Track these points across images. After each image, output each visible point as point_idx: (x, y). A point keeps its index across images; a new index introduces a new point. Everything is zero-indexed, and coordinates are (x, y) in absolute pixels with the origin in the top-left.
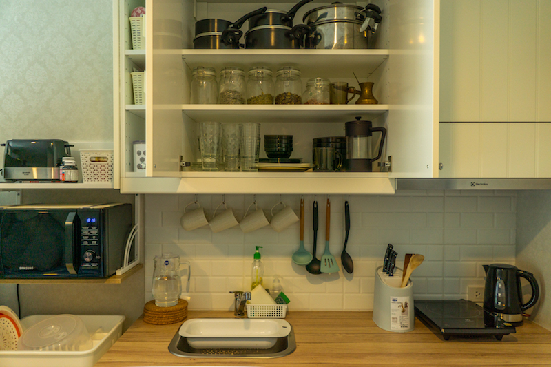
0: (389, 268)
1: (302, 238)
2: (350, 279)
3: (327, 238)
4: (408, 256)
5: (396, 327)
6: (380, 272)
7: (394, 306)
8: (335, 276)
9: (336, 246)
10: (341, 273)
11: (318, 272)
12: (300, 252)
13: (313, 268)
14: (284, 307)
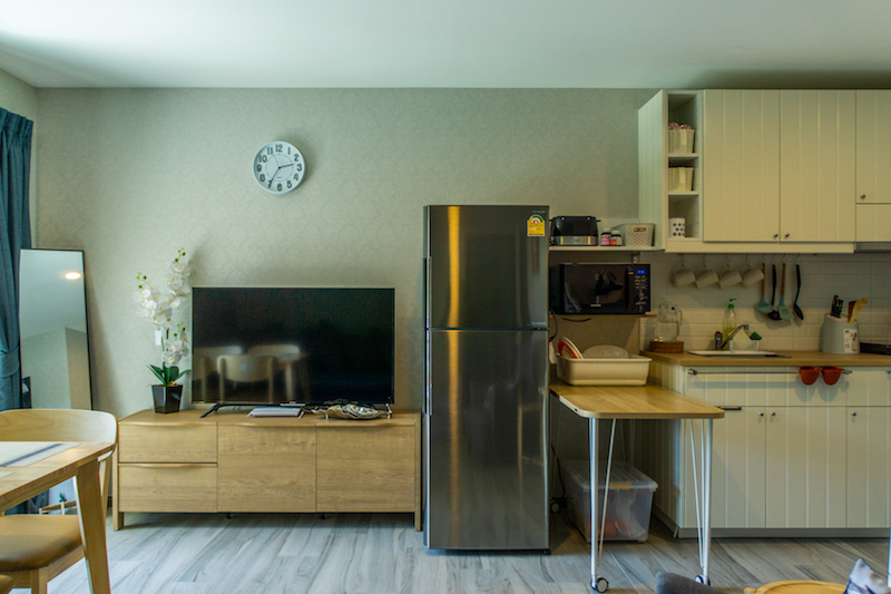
0: (836, 312)
1: (763, 293)
2: (799, 325)
3: (782, 293)
4: (852, 304)
5: (849, 351)
6: (829, 316)
7: (847, 336)
8: (788, 323)
9: (788, 301)
10: (792, 321)
11: (778, 318)
12: (761, 304)
13: (774, 317)
14: (758, 342)
